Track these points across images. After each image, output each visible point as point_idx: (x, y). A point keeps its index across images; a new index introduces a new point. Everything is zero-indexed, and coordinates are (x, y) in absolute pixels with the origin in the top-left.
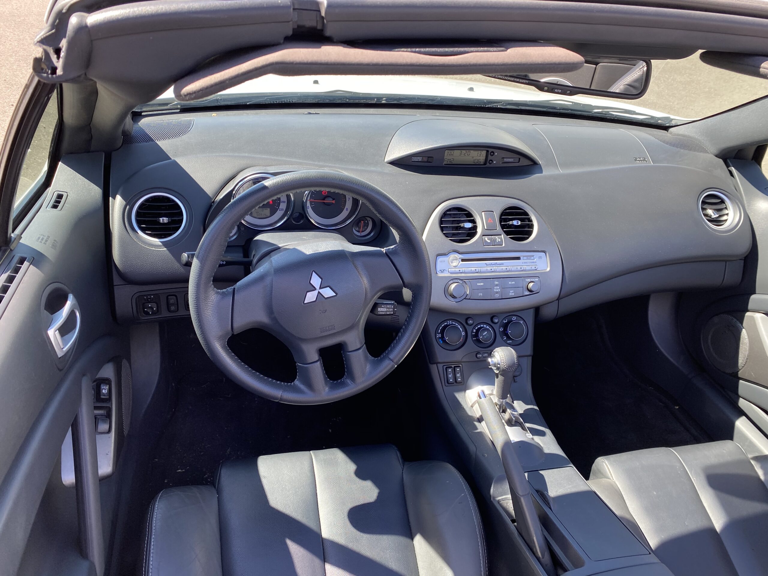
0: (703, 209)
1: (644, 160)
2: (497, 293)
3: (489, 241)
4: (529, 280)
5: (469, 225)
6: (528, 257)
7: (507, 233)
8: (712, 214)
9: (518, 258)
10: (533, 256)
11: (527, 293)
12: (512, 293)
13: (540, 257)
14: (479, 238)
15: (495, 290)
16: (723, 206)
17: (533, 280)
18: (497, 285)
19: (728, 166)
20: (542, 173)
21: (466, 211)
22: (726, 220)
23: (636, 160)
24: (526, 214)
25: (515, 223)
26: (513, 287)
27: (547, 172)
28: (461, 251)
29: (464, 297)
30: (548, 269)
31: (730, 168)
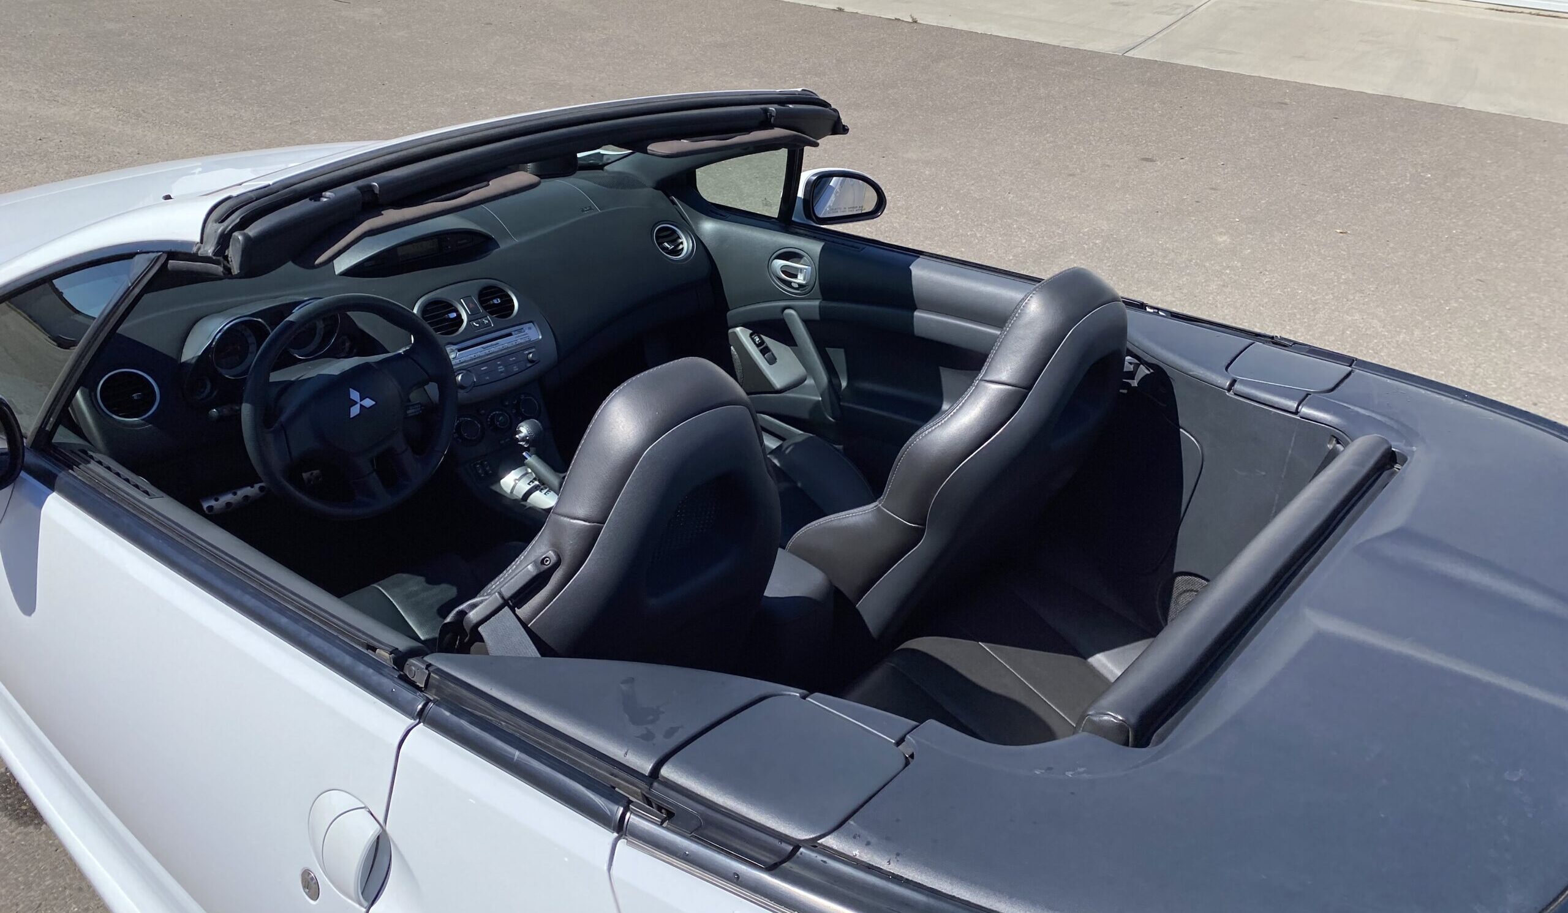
0: (660, 244)
1: (590, 209)
2: (502, 372)
3: (478, 325)
4: (527, 352)
5: (454, 315)
6: (520, 331)
7: (491, 313)
8: (669, 247)
9: (510, 334)
10: (522, 329)
11: (529, 365)
12: (516, 369)
13: (530, 328)
14: (467, 324)
15: (500, 370)
16: (675, 237)
17: (530, 351)
18: (500, 365)
19: (668, 197)
20: (498, 246)
21: (445, 302)
22: (683, 248)
23: (583, 211)
24: (503, 291)
25: (495, 301)
26: (515, 362)
27: (503, 246)
28: (455, 342)
29: (473, 385)
30: (540, 337)
31: (671, 198)
